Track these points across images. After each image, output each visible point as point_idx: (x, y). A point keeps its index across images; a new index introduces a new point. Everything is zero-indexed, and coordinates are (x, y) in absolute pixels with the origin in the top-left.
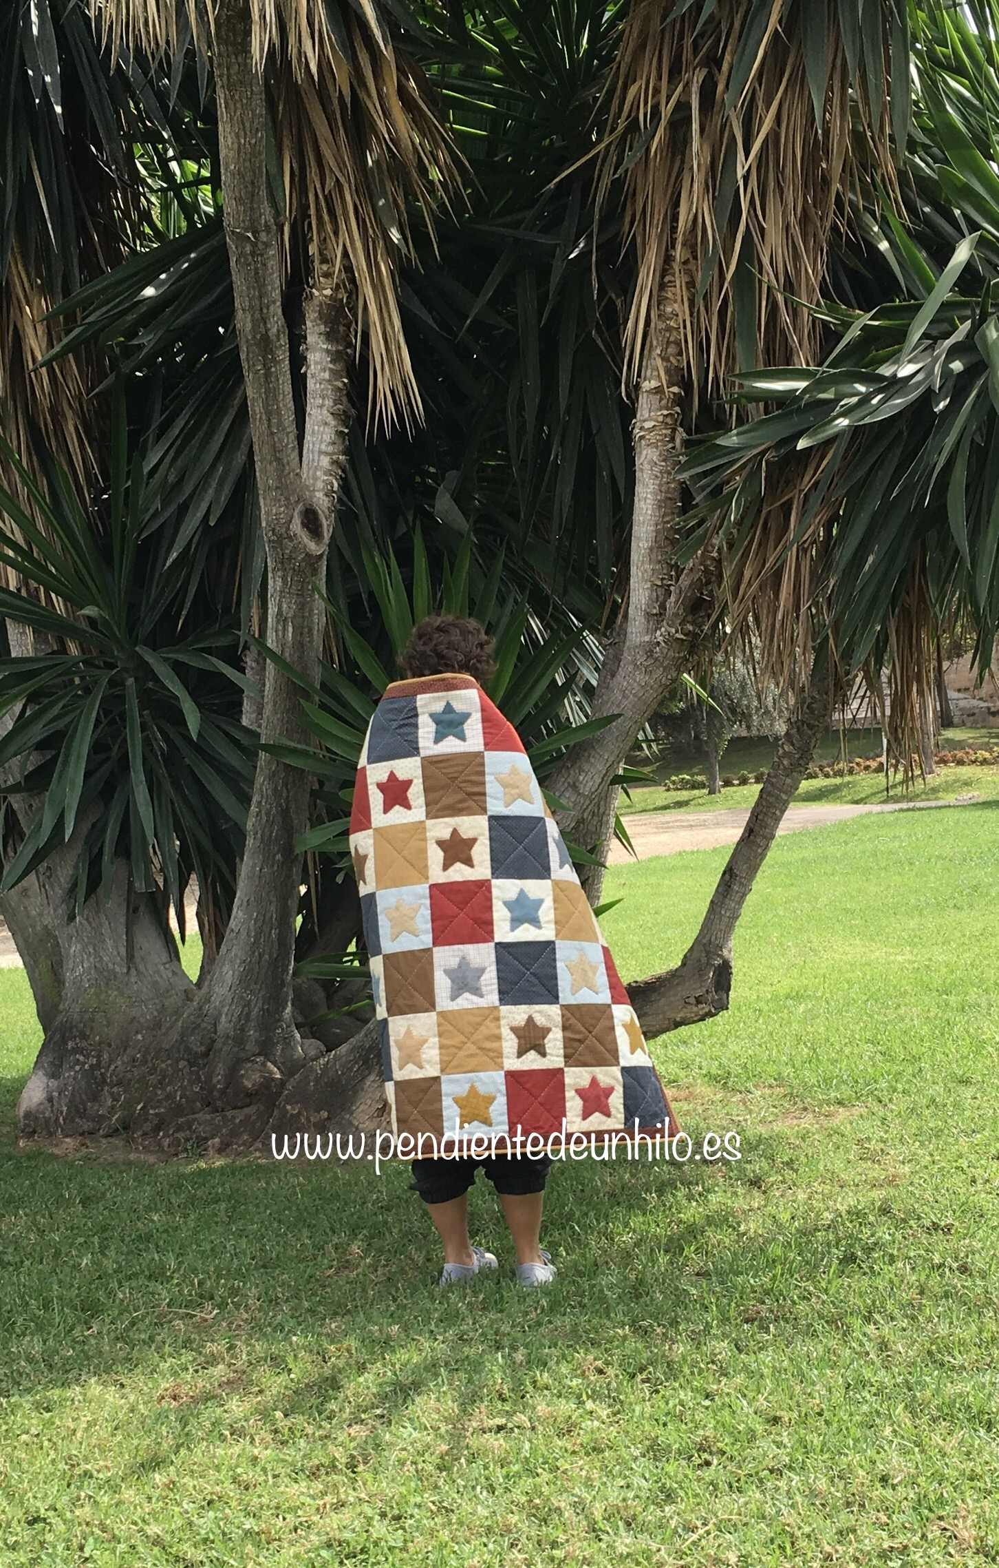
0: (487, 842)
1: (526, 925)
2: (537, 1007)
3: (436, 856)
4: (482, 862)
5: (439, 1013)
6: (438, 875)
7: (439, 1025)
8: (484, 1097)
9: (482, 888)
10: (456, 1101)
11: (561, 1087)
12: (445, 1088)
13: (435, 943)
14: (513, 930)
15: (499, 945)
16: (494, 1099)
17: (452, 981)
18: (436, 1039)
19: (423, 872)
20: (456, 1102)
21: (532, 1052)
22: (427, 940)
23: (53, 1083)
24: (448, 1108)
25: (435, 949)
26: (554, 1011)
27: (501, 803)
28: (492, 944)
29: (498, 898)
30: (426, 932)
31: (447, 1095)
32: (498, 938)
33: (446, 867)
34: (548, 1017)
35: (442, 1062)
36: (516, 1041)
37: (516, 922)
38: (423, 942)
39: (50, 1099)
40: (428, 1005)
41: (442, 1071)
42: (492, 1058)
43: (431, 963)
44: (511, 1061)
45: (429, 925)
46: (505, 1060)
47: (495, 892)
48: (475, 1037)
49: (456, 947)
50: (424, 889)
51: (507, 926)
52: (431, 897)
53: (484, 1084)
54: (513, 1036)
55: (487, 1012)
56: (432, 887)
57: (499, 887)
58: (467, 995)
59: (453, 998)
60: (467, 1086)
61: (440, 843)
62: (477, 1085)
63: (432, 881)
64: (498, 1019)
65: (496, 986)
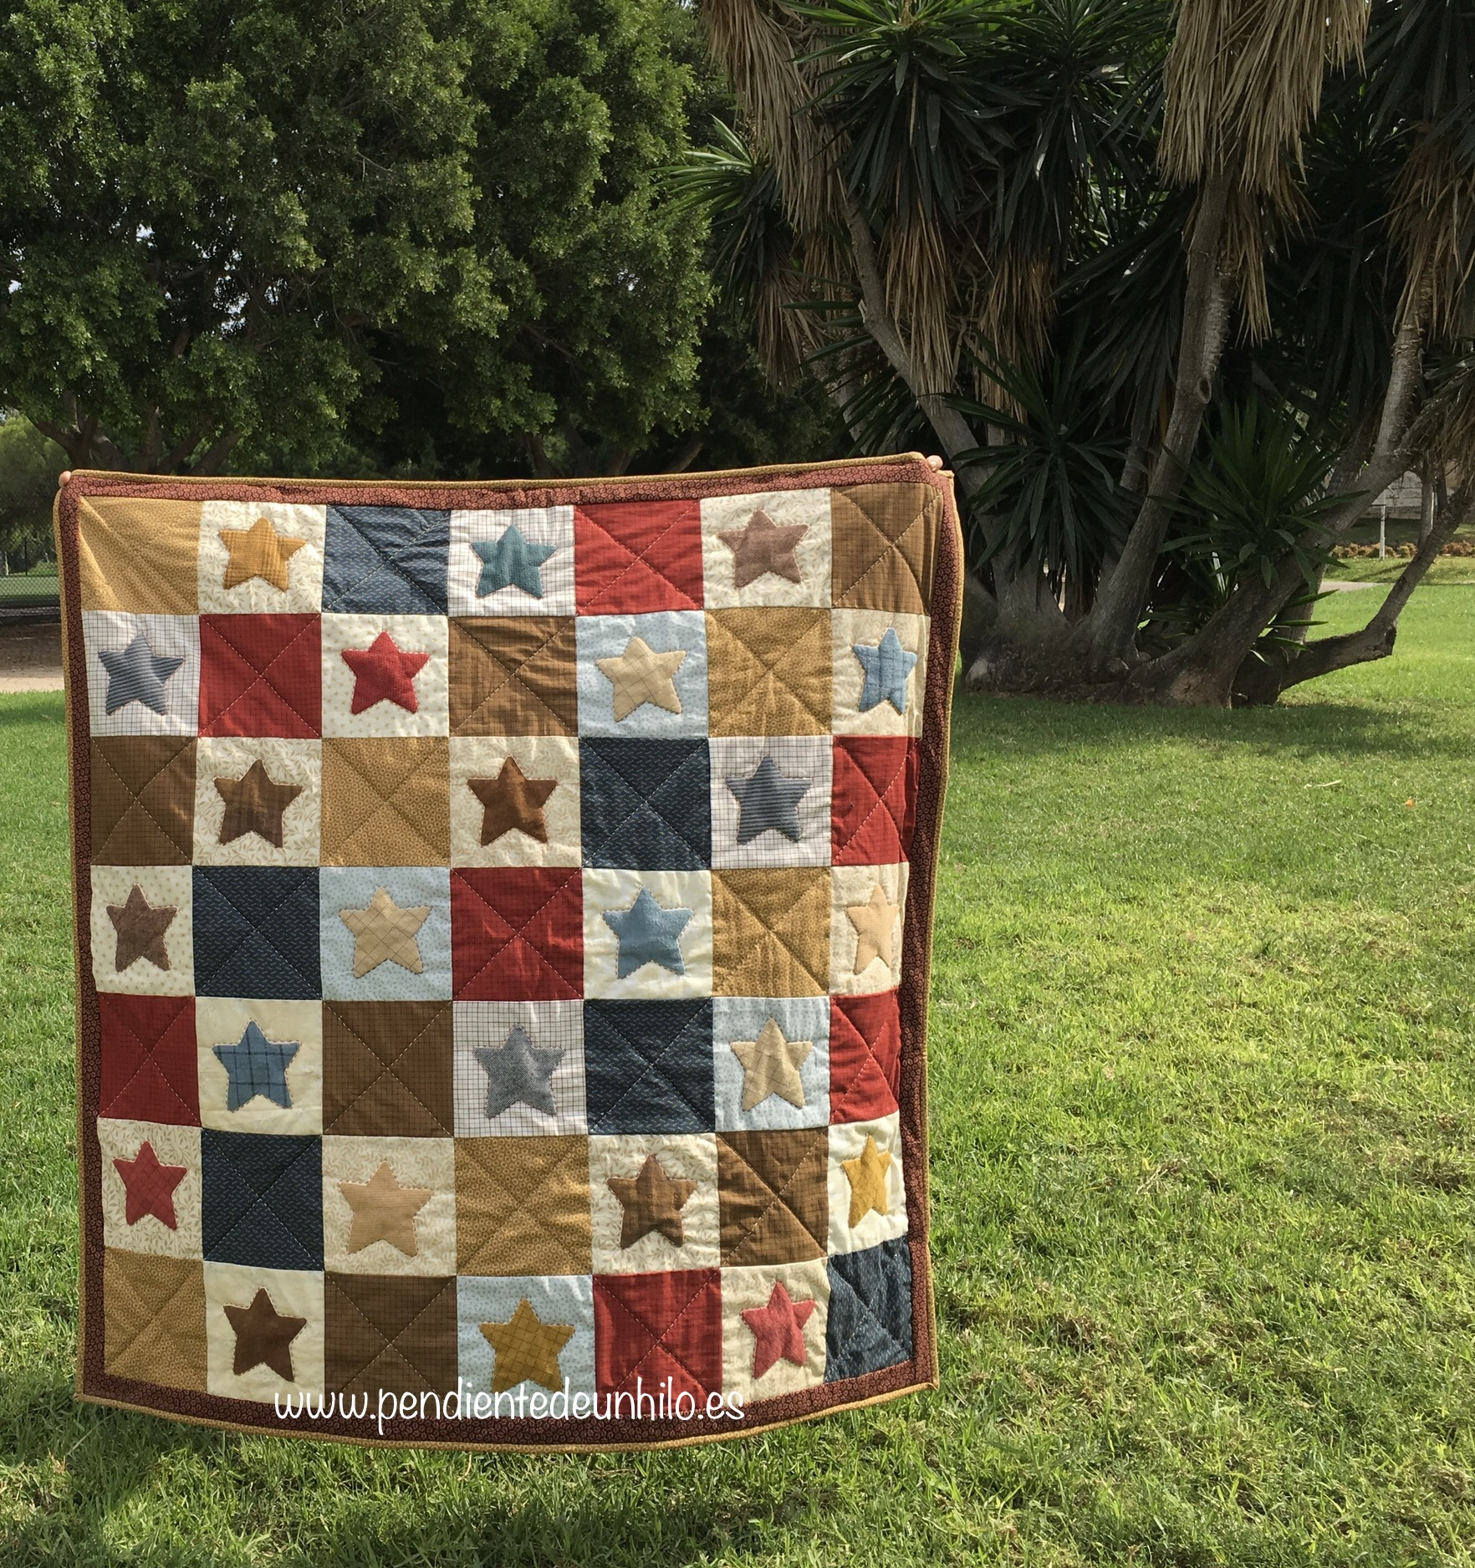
0: (576, 791)
1: (651, 966)
2: (666, 1140)
3: (467, 811)
4: (565, 830)
5: (458, 1141)
6: (469, 852)
7: (459, 1166)
8: (548, 1330)
9: (565, 882)
10: (489, 1334)
11: (714, 1310)
12: (465, 1303)
13: (458, 994)
14: (623, 974)
15: (594, 1008)
16: (569, 1334)
17: (492, 1075)
18: (450, 1197)
19: (439, 842)
20: (489, 1337)
21: (654, 1235)
22: (440, 983)
23: (992, 665)
24: (468, 1346)
25: (458, 1006)
26: (701, 1147)
27: (608, 713)
28: (578, 1003)
29: (593, 907)
30: (440, 967)
31: (470, 1319)
32: (593, 988)
33: (488, 837)
34: (690, 1161)
35: (461, 1246)
36: (620, 1210)
37: (630, 959)
38: (430, 988)
39: (990, 673)
40: (435, 1124)
41: (461, 1265)
42: (566, 1246)
43: (448, 1034)
44: (607, 1255)
45: (447, 955)
46: (595, 1251)
47: (589, 895)
48: (534, 1199)
49: (504, 1005)
50: (438, 877)
51: (610, 966)
52: (454, 896)
53: (548, 1301)
54: (614, 1201)
55: (562, 1146)
56: (457, 874)
57: (597, 886)
58: (520, 1108)
59: (493, 1111)
60: (513, 1304)
61: (479, 787)
62: (535, 1301)
63: (457, 861)
64: (583, 1162)
65: (582, 1093)
